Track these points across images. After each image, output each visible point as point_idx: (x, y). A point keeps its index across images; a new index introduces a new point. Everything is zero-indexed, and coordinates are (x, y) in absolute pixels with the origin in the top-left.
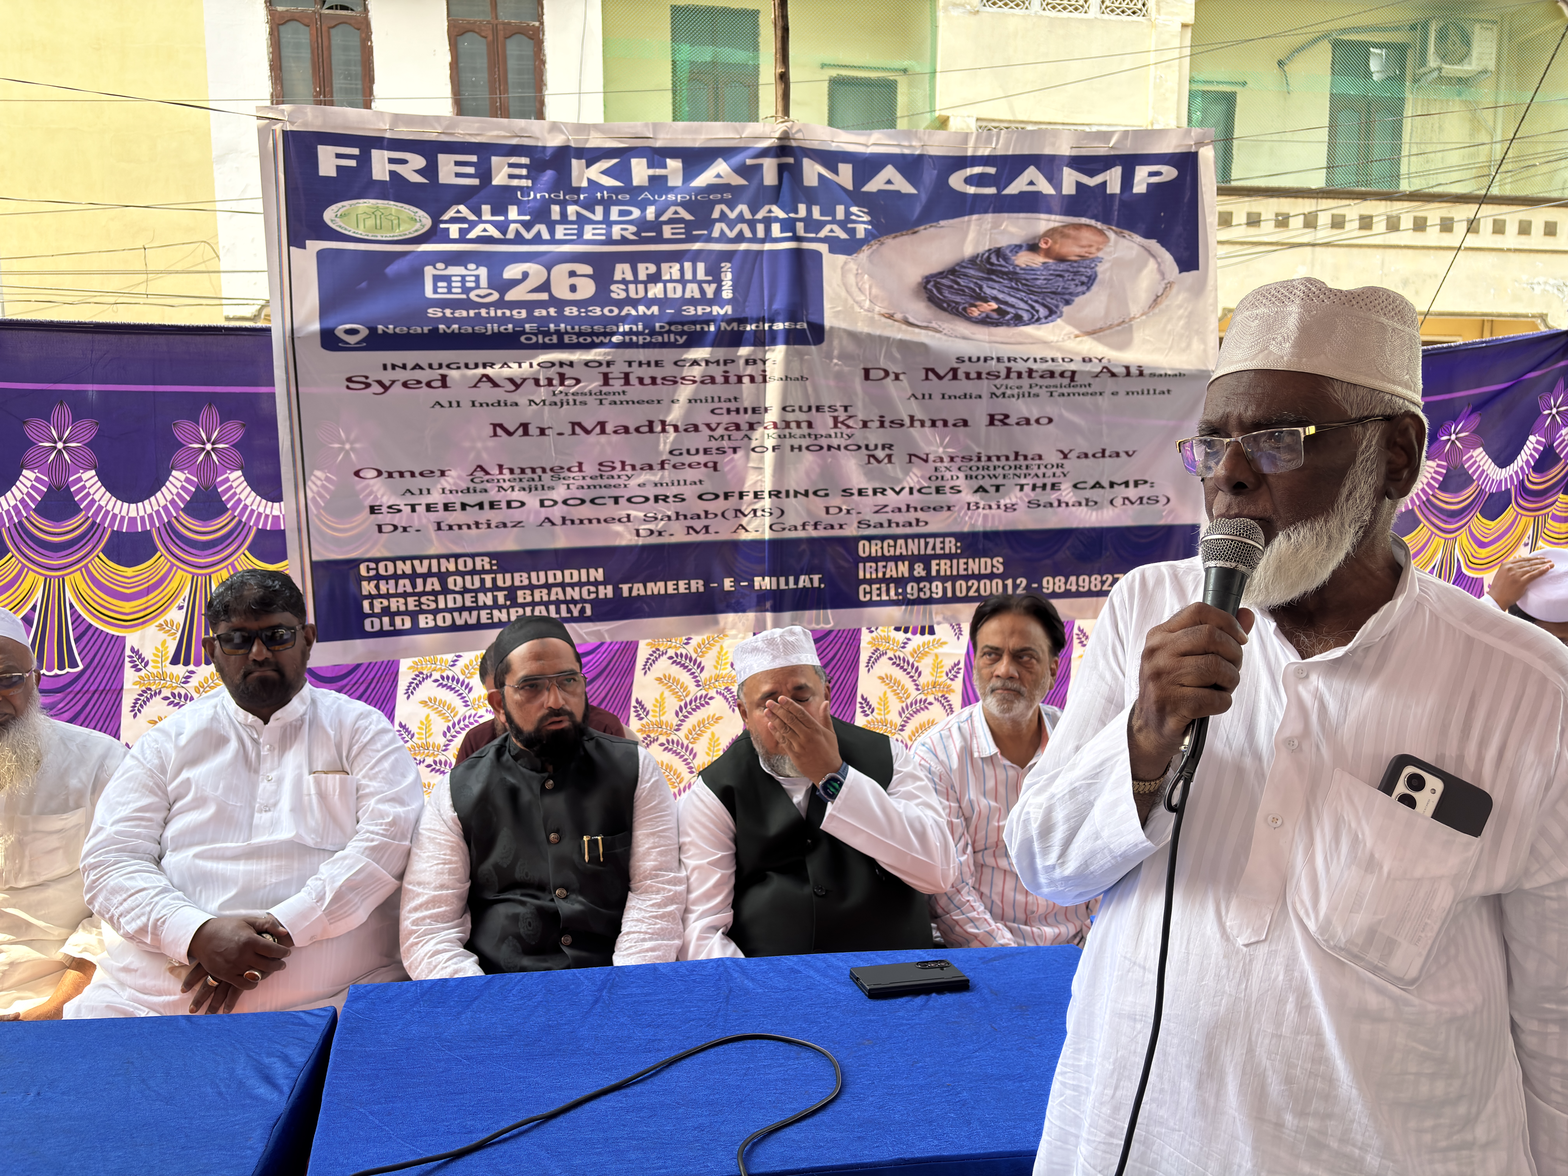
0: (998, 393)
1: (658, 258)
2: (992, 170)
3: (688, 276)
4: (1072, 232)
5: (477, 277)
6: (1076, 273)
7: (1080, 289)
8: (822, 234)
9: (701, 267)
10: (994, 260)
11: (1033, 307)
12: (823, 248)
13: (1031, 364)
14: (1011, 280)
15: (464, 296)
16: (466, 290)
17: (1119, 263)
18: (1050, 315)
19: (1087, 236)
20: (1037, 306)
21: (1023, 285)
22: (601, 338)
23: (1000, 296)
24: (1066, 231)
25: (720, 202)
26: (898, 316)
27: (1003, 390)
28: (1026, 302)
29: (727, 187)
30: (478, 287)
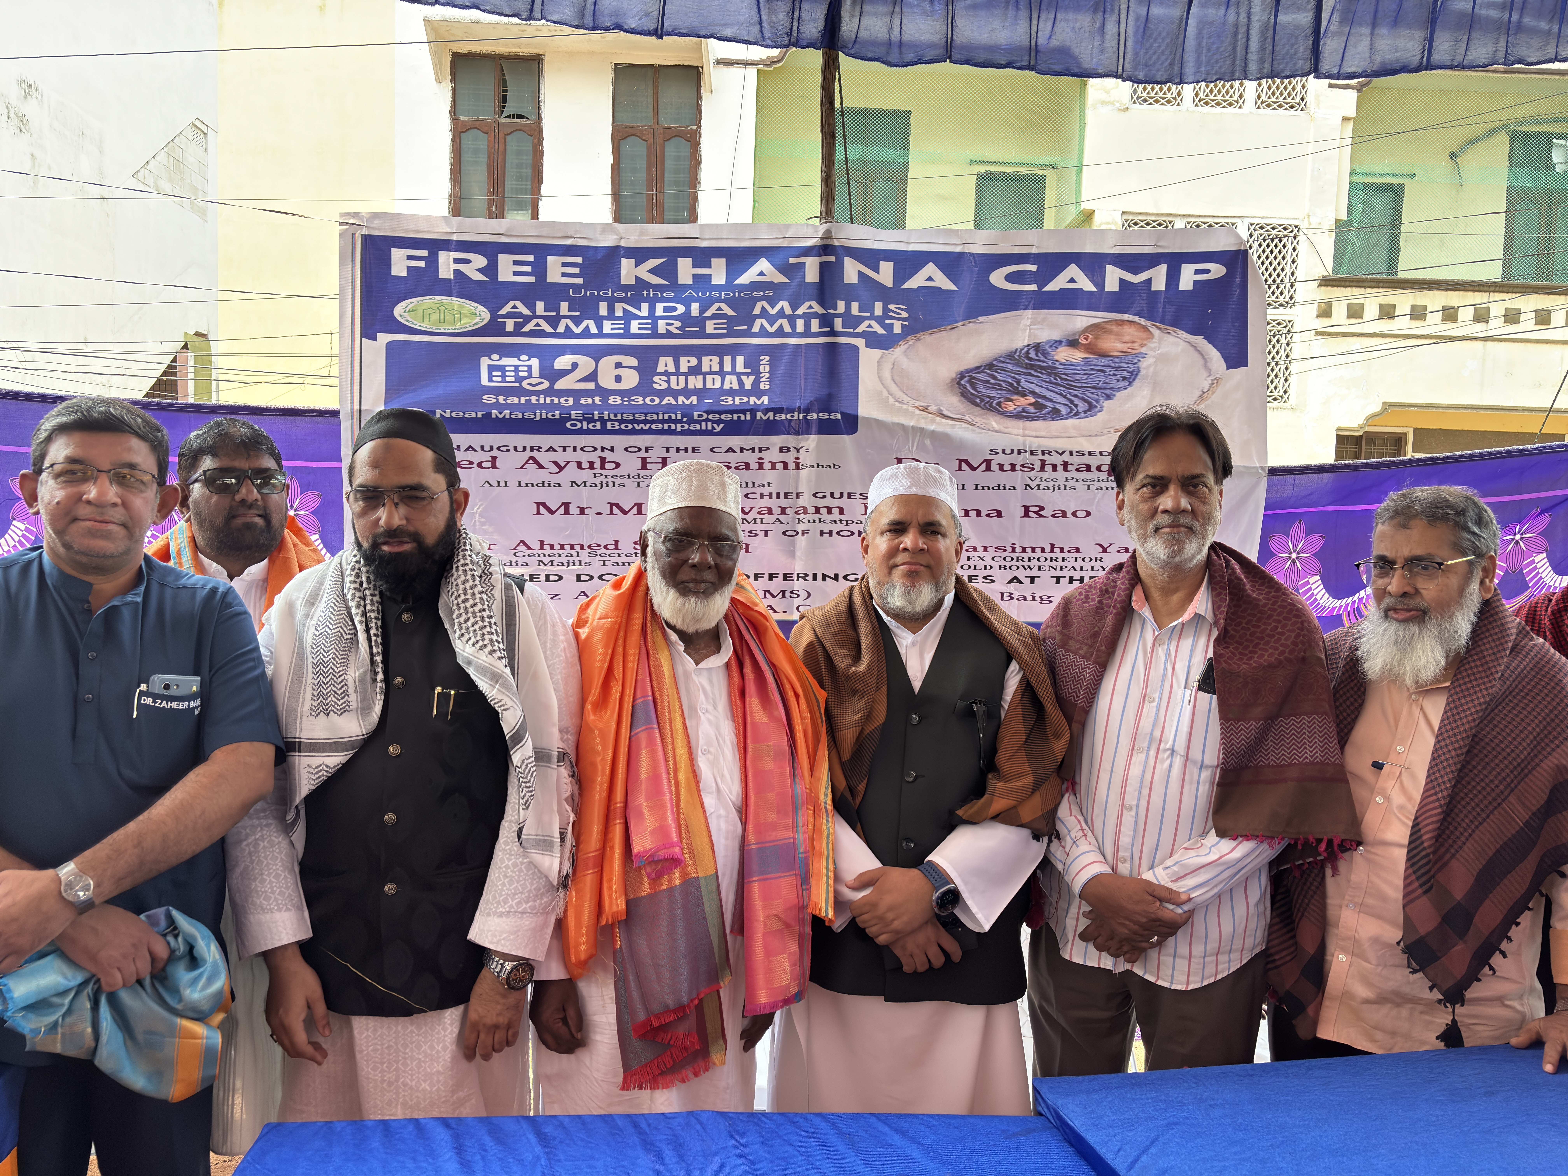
0: (1033, 484)
1: (699, 352)
2: (1033, 268)
3: (728, 368)
4: (1115, 328)
5: (530, 367)
6: (1117, 368)
7: (1122, 384)
8: (860, 330)
9: (740, 359)
10: (1032, 355)
11: (1072, 402)
12: (860, 343)
13: (1066, 457)
14: (1049, 374)
15: (517, 385)
16: (519, 380)
17: (1163, 359)
18: (1089, 410)
19: (1130, 332)
20: (1076, 401)
21: (1062, 379)
22: (642, 425)
23: (1038, 390)
24: (1109, 327)
25: (761, 299)
26: (933, 408)
27: (1037, 482)
28: (1065, 397)
29: (770, 285)
30: (530, 376)
